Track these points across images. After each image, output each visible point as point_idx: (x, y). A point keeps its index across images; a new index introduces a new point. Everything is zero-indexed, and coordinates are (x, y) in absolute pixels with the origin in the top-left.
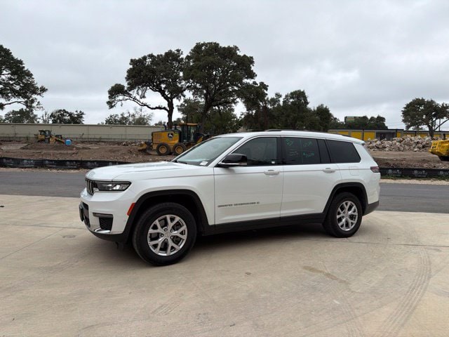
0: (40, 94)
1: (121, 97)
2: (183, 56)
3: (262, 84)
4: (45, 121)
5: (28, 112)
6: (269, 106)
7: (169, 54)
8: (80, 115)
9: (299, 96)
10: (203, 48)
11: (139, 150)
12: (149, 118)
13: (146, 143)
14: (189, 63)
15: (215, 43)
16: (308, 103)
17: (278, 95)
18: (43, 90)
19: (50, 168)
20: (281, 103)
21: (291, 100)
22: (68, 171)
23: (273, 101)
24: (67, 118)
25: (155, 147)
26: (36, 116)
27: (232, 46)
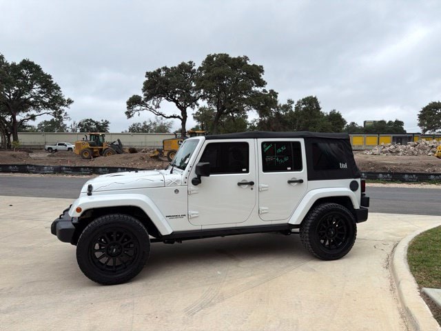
0: (67, 106)
1: (138, 108)
2: (196, 68)
3: (272, 91)
4: (73, 130)
5: (59, 122)
6: (281, 113)
7: (182, 66)
8: (106, 124)
9: (311, 102)
10: (215, 59)
11: (151, 157)
12: (169, 125)
13: (158, 150)
14: (200, 74)
15: (225, 54)
16: (320, 109)
17: (291, 102)
18: (70, 102)
19: (67, 173)
20: (294, 109)
21: (304, 106)
22: (81, 177)
23: (286, 108)
24: (94, 126)
25: (166, 154)
26: (65, 125)
27: (242, 56)
